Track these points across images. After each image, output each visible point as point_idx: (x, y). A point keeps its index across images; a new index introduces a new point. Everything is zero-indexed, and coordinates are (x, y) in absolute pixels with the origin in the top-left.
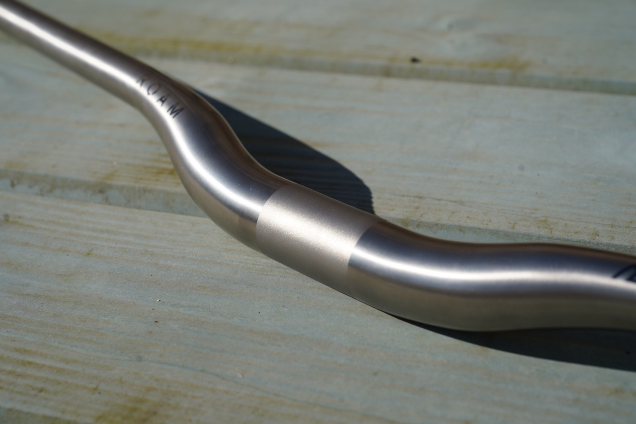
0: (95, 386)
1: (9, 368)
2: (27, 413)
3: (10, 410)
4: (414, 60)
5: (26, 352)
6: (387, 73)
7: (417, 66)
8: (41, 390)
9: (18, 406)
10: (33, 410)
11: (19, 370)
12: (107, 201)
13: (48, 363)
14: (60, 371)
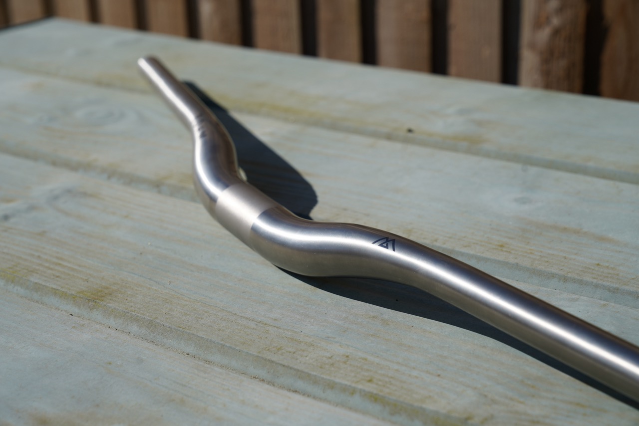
0: (87, 278)
1: (47, 265)
2: (44, 286)
3: (36, 283)
4: (410, 131)
5: (61, 259)
6: (389, 137)
7: (410, 135)
8: (57, 277)
9: (41, 282)
10: (48, 284)
11: (52, 266)
12: (160, 192)
13: (69, 265)
14: (73, 270)
